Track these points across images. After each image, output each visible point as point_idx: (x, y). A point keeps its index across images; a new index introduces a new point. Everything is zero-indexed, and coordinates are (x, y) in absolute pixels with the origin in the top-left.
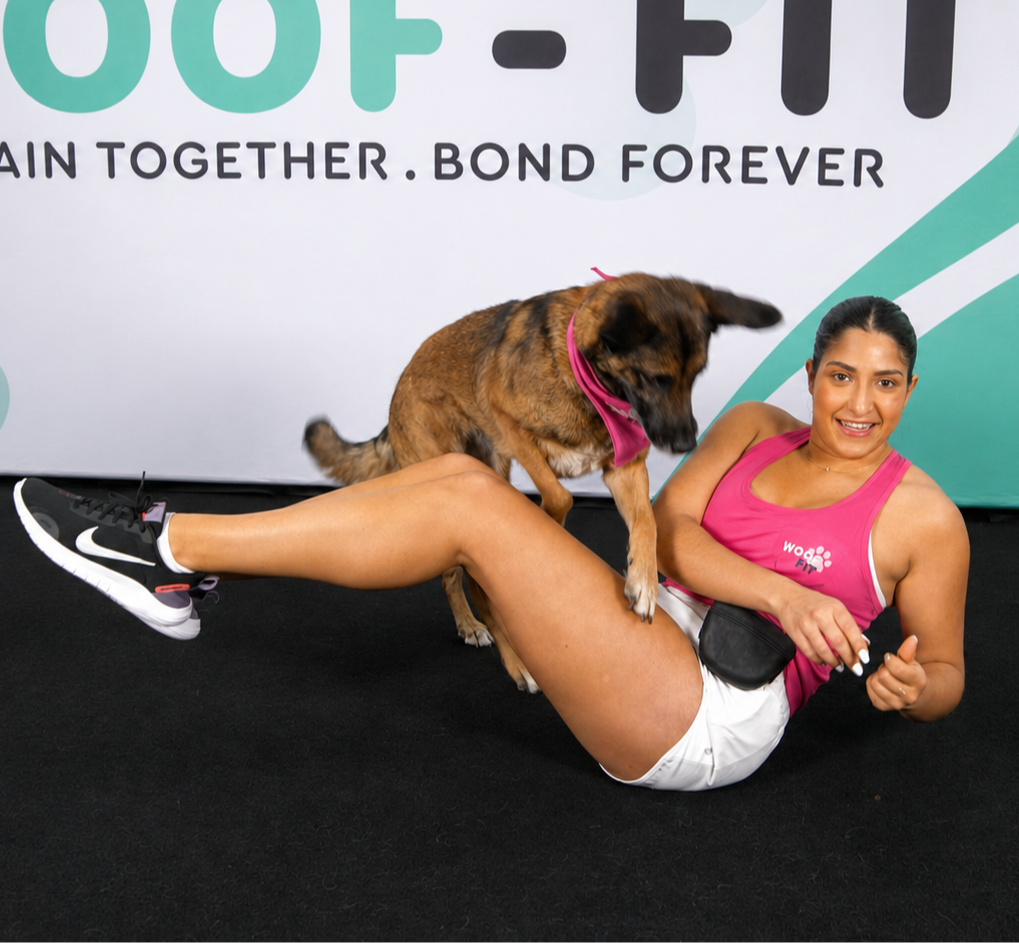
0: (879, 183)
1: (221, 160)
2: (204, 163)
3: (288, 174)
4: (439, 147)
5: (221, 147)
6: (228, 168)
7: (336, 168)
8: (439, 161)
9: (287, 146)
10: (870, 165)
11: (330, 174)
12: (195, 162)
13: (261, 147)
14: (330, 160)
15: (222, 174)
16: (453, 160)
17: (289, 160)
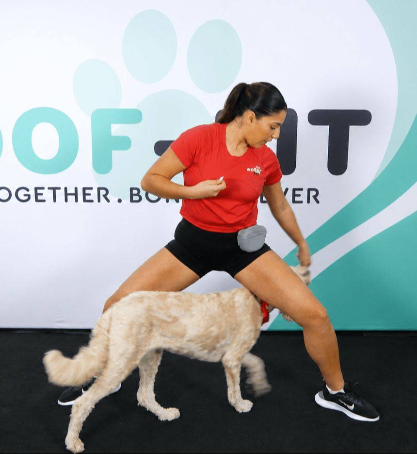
0: (318, 202)
1: (37, 195)
2: (29, 196)
3: (66, 200)
4: (132, 189)
5: (36, 189)
6: (40, 198)
7: (87, 198)
8: (132, 195)
9: (66, 189)
10: (314, 194)
11: (85, 200)
12: (25, 195)
13: (54, 189)
14: (85, 194)
15: (37, 200)
16: (138, 194)
17: (66, 194)
